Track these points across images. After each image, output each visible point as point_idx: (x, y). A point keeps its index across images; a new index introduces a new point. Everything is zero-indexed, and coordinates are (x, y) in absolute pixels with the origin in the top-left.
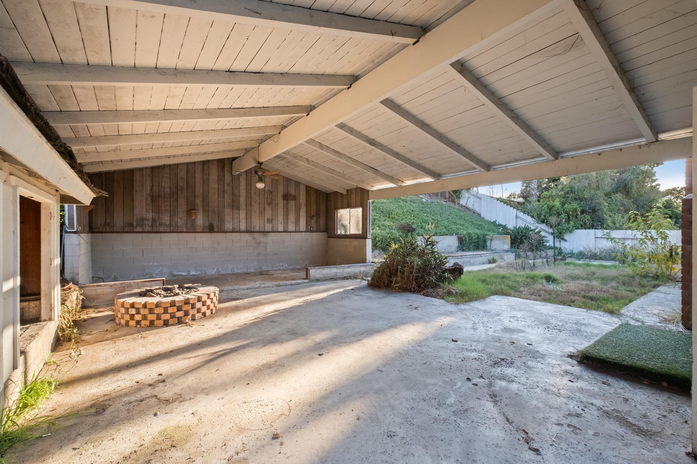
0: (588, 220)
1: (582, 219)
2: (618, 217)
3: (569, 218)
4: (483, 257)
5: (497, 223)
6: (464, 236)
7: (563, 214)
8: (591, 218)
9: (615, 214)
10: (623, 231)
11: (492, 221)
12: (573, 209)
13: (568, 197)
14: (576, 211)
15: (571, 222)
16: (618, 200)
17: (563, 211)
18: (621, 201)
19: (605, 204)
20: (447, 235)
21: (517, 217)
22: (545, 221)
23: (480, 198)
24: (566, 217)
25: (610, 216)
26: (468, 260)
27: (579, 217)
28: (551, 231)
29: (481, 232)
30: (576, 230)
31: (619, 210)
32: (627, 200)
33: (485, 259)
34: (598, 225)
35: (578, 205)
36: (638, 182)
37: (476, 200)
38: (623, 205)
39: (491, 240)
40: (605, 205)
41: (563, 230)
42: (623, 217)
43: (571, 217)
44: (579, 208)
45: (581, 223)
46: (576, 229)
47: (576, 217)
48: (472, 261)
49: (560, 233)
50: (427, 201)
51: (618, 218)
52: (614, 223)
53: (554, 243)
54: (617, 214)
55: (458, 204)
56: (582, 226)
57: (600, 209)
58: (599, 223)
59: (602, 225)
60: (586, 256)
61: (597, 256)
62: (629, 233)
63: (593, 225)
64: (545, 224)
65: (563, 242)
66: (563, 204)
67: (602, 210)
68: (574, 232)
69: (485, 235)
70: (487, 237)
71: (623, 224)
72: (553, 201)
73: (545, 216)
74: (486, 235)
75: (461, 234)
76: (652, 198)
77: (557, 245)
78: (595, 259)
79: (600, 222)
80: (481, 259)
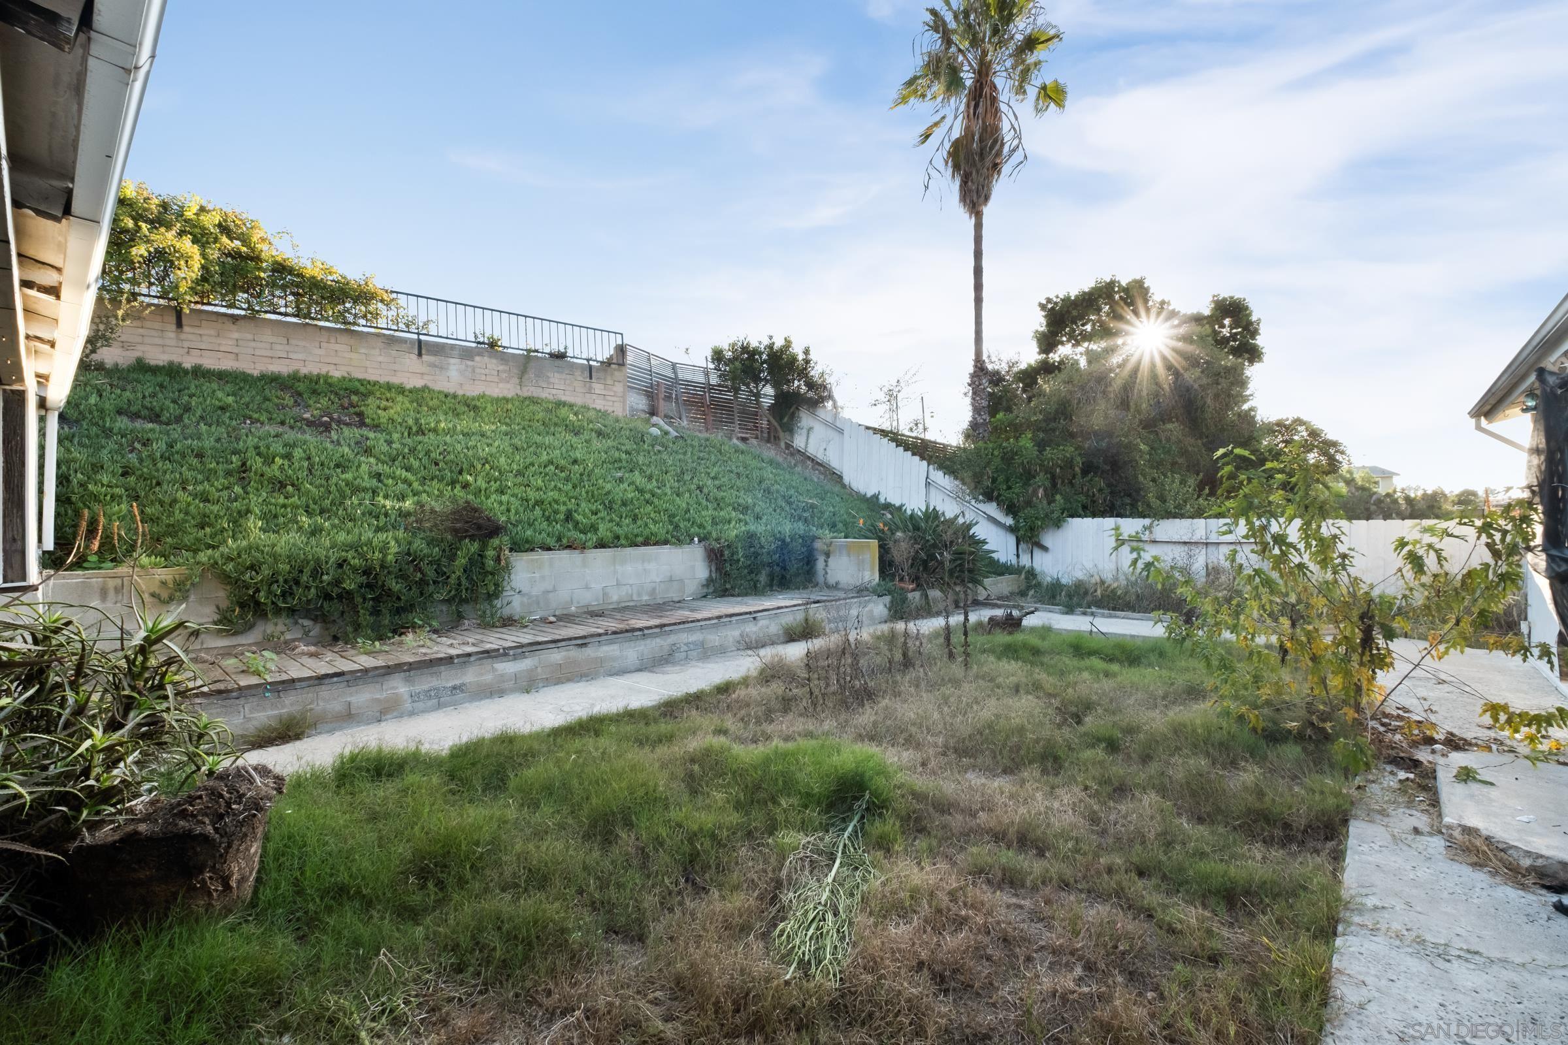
0: (1100, 490)
1: (1085, 489)
2: (1173, 482)
3: (1054, 485)
4: (762, 623)
5: (882, 500)
6: (729, 546)
7: (1038, 474)
8: (1109, 485)
9: (1165, 476)
10: (1186, 523)
11: (869, 495)
12: (1062, 460)
13: (1054, 430)
14: (1072, 467)
15: (1058, 497)
16: (1173, 438)
17: (1040, 465)
18: (1180, 441)
19: (1142, 447)
20: (666, 542)
21: (928, 484)
22: (995, 494)
23: (841, 431)
24: (1048, 484)
25: (1154, 480)
26: (696, 637)
27: (1078, 481)
28: (1009, 521)
29: (800, 527)
30: (1070, 519)
31: (1174, 464)
32: (1192, 441)
33: (774, 628)
34: (1123, 505)
35: (1076, 449)
36: (1216, 396)
37: (832, 434)
38: (1184, 453)
39: (828, 555)
40: (1141, 451)
41: (1037, 518)
42: (1183, 482)
43: (1060, 482)
44: (1079, 459)
45: (1082, 498)
46: (1072, 516)
47: (1071, 483)
48: (713, 638)
49: (1032, 529)
50: (666, 433)
51: (1173, 484)
52: (1163, 500)
53: (1018, 556)
54: (1169, 474)
55: (788, 446)
56: (1085, 508)
57: (1131, 461)
58: (1128, 500)
59: (1133, 505)
60: (1089, 598)
61: (1119, 597)
62: (1199, 528)
63: (1113, 505)
64: (994, 504)
65: (1038, 553)
66: (1041, 445)
67: (1134, 464)
68: (1065, 524)
69: (808, 542)
70: (818, 545)
71: (1185, 502)
72: (1017, 438)
73: (994, 480)
74: (814, 538)
75: (717, 540)
76: (1246, 435)
77: (1025, 560)
78: (1114, 609)
79: (1129, 495)
80: (754, 629)
